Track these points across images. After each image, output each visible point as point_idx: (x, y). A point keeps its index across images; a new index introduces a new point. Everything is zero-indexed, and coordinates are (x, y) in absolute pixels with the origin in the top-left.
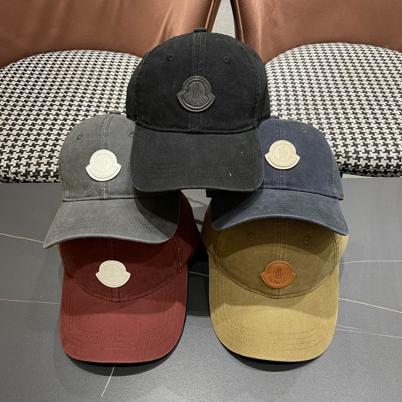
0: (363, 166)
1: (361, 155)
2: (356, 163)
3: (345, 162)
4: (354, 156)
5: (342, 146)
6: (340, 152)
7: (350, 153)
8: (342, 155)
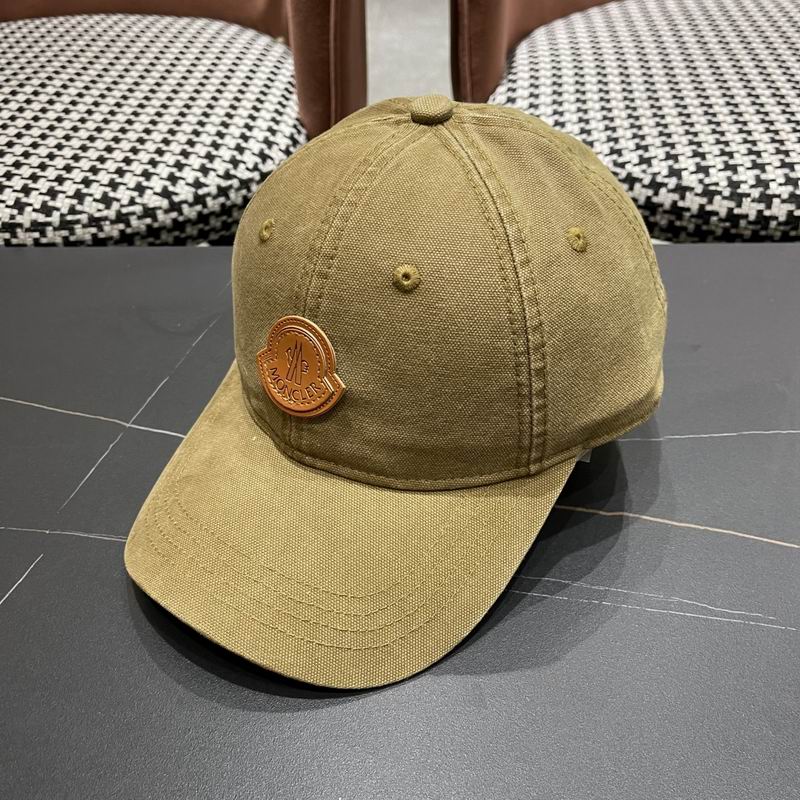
0: (782, 218)
1: (774, 189)
2: (760, 212)
3: (730, 210)
4: (756, 193)
5: (720, 170)
6: (717, 184)
7: (742, 186)
8: (720, 193)
